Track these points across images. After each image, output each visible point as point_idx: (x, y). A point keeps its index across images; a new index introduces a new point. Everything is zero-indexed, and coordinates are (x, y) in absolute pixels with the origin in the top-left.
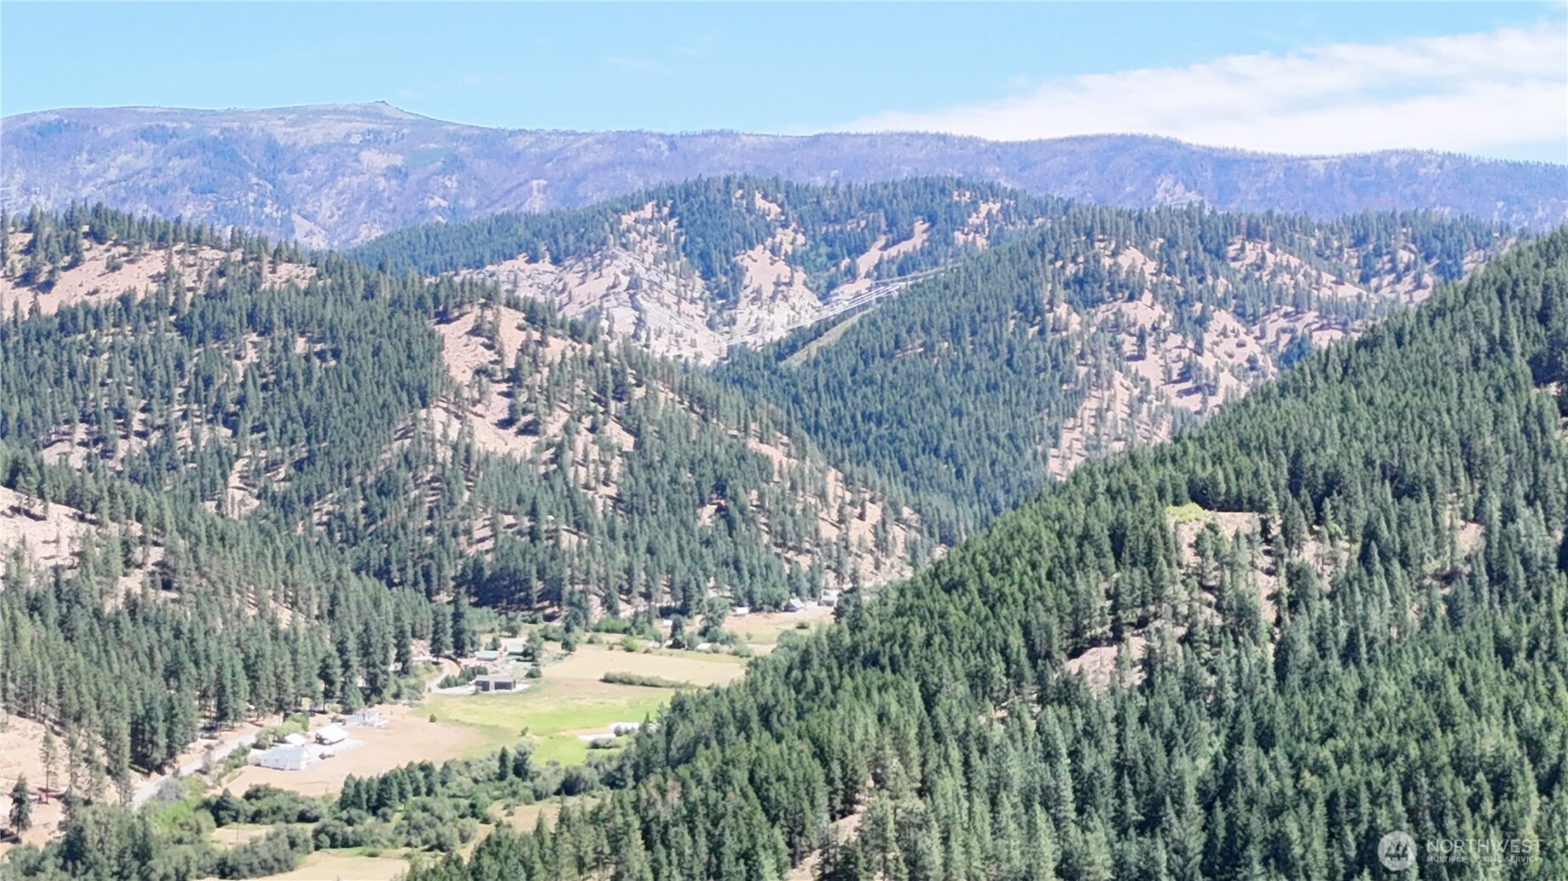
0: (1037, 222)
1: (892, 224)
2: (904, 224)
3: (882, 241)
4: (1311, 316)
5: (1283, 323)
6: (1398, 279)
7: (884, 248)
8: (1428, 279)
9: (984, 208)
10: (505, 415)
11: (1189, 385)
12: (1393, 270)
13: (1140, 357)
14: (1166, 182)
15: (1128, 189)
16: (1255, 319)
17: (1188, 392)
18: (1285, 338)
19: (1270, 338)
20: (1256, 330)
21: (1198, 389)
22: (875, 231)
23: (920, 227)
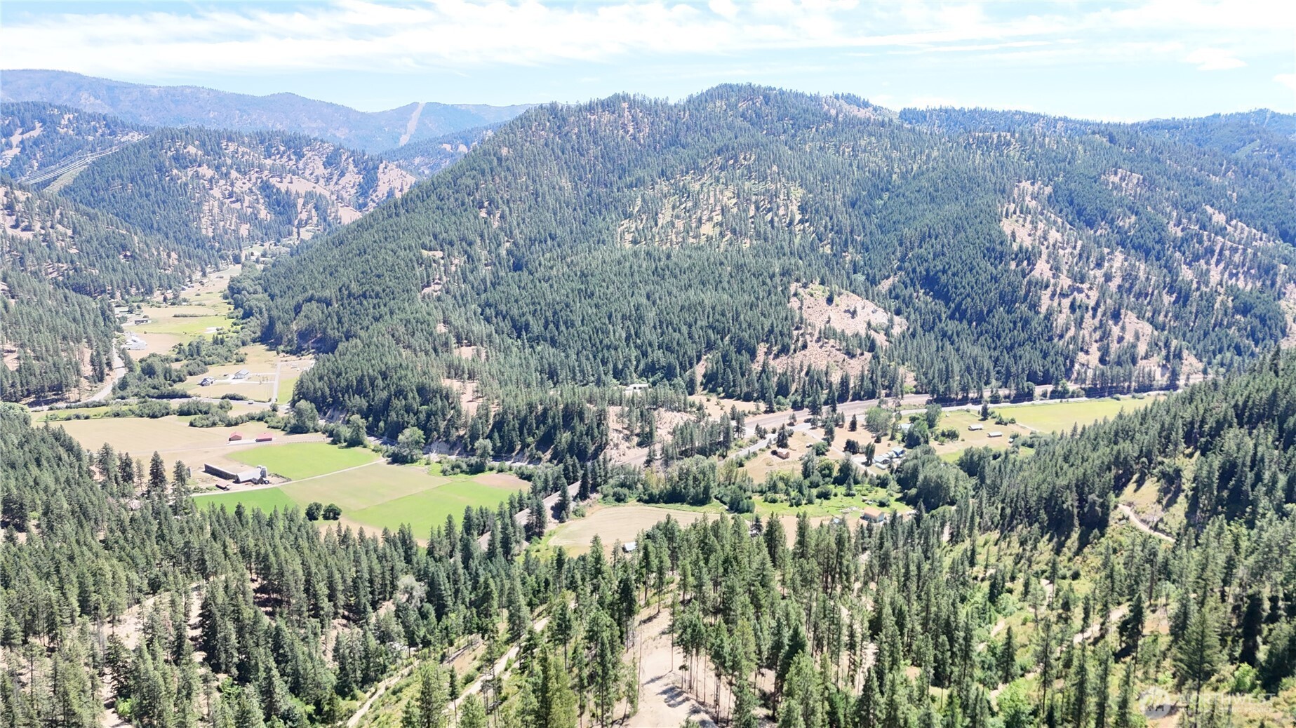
0: (93, 123)
1: (23, 124)
2: (29, 123)
3: (20, 130)
4: (266, 173)
5: (256, 175)
6: (281, 157)
7: (22, 133)
8: (292, 157)
9: (66, 117)
10: (13, 223)
11: (233, 199)
12: (278, 153)
13: (211, 189)
14: (84, 95)
15: (65, 97)
16: (245, 174)
17: (234, 202)
18: (259, 181)
19: (254, 180)
20: (247, 177)
21: (237, 201)
22: (16, 126)
23: (38, 125)
